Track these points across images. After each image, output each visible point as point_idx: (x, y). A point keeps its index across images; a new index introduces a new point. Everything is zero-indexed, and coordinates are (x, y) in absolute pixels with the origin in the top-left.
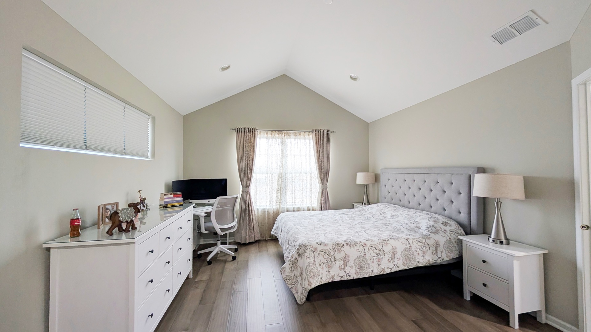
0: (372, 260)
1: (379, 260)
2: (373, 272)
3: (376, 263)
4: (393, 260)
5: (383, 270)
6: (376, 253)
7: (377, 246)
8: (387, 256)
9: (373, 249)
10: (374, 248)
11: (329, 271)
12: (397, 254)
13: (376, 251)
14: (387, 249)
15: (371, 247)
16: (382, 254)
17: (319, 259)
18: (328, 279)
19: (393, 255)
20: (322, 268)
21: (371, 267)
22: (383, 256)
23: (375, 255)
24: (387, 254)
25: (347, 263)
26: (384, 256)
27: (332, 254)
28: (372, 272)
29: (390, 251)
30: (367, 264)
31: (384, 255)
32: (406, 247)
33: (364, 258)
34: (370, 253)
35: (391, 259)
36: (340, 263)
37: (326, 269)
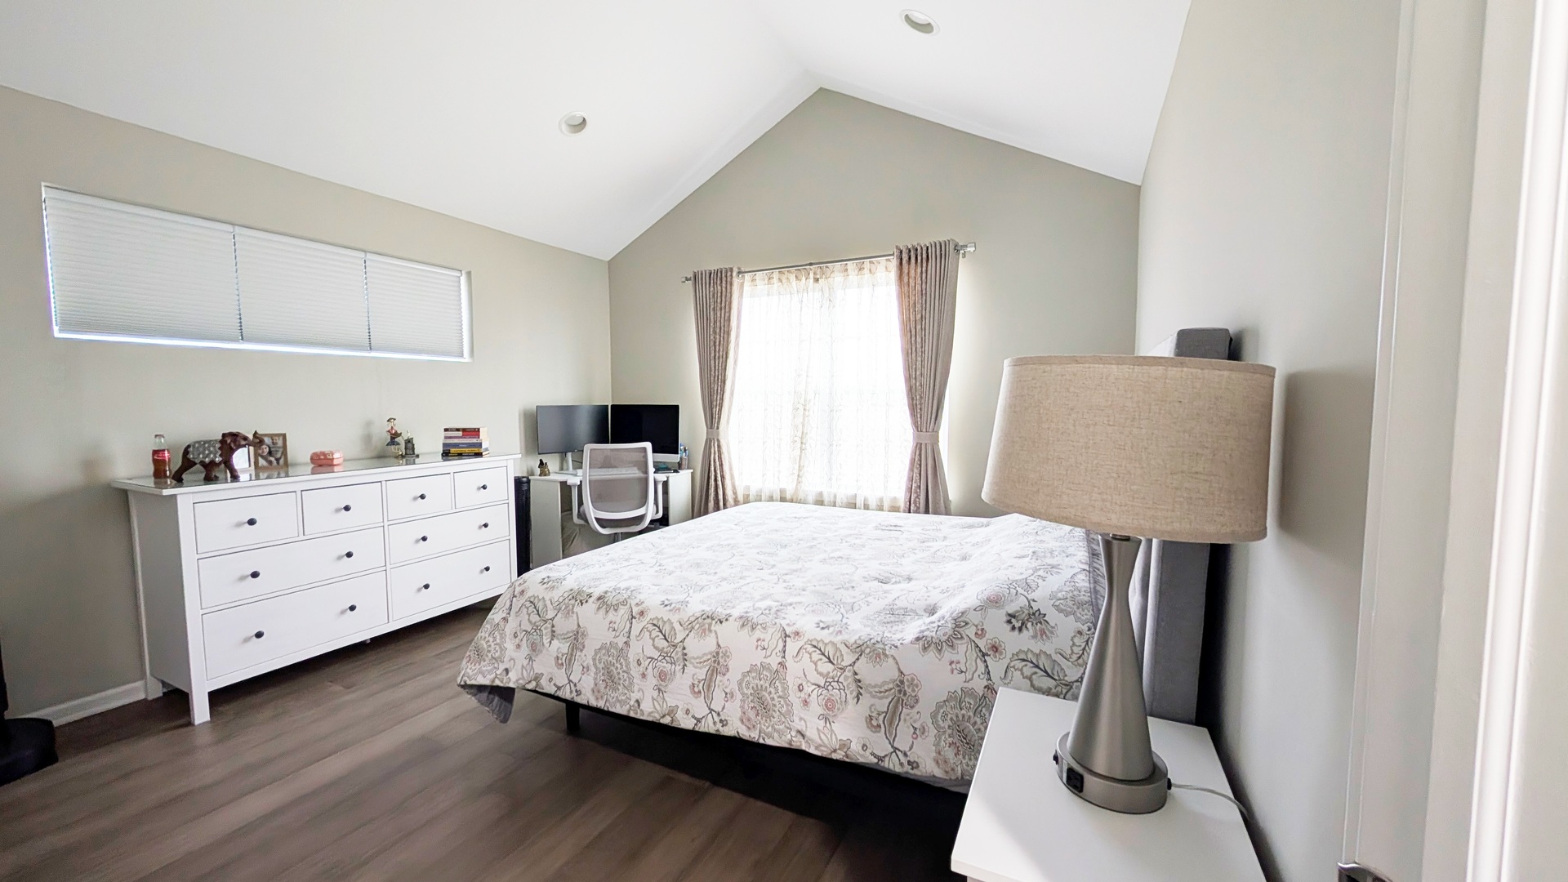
0: (641, 669)
1: (663, 676)
2: (639, 705)
3: (652, 681)
4: (708, 690)
5: (672, 712)
6: (661, 650)
7: (673, 627)
8: (690, 669)
9: (655, 633)
10: (661, 632)
11: (531, 658)
12: (726, 677)
13: (662, 644)
14: (698, 647)
15: (651, 627)
16: (677, 659)
17: (519, 619)
18: (523, 678)
19: (712, 675)
20: (518, 646)
21: (636, 688)
22: (678, 668)
23: (656, 654)
24: (692, 663)
25: (578, 653)
26: (681, 667)
27: (550, 615)
28: (636, 705)
29: (705, 658)
30: (625, 675)
31: (682, 664)
32: (767, 661)
33: (622, 653)
34: (643, 646)
35: (701, 685)
36: (561, 645)
37: (525, 649)
